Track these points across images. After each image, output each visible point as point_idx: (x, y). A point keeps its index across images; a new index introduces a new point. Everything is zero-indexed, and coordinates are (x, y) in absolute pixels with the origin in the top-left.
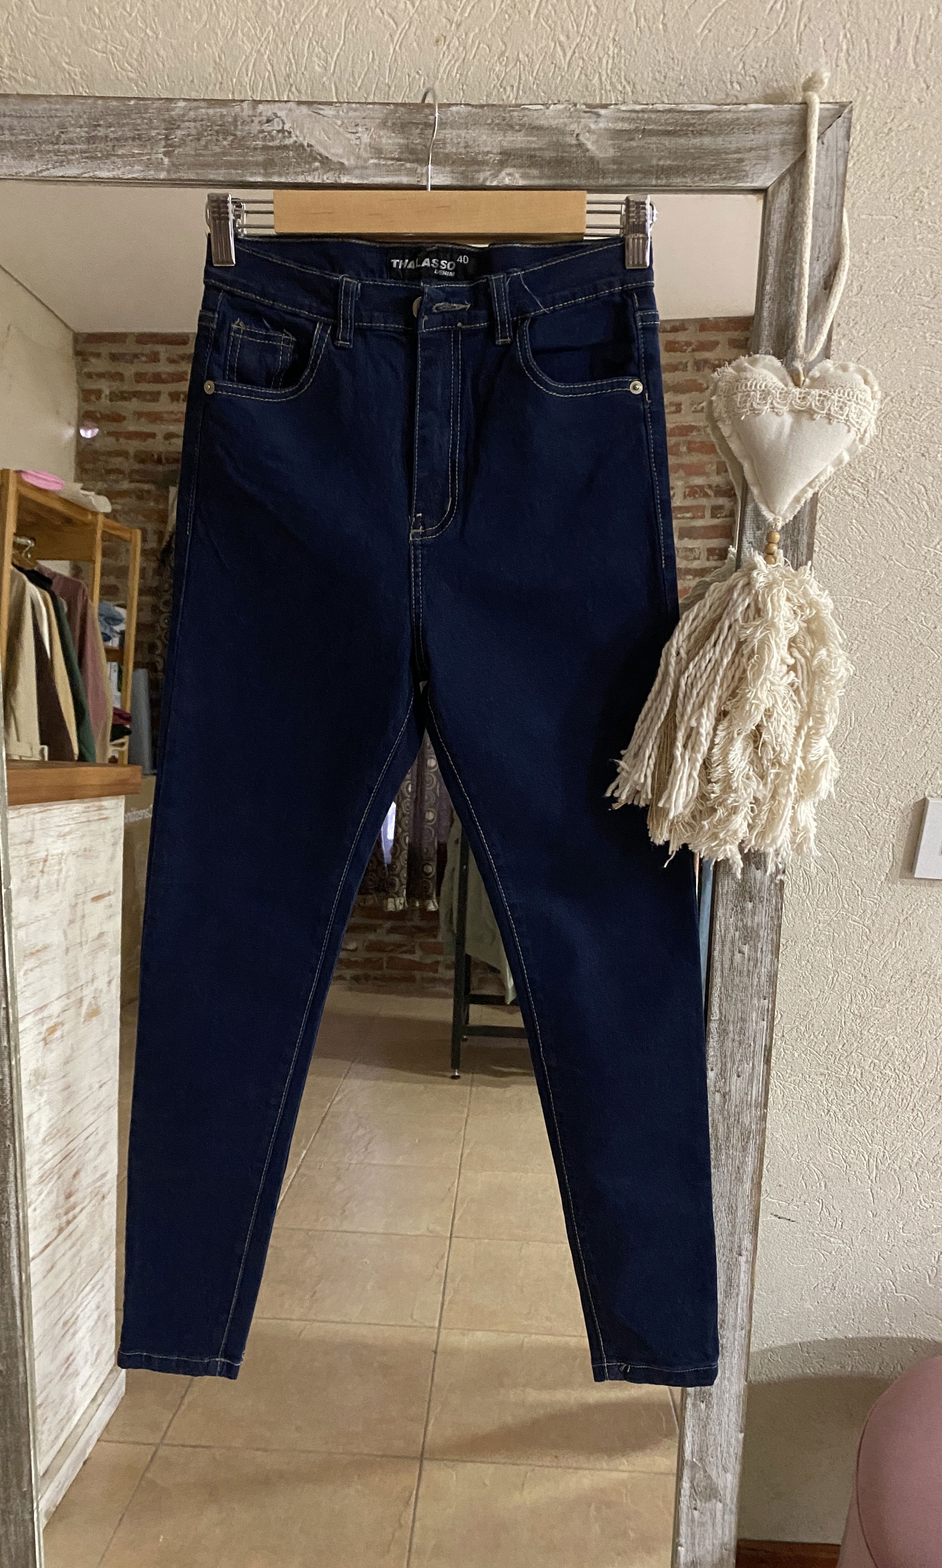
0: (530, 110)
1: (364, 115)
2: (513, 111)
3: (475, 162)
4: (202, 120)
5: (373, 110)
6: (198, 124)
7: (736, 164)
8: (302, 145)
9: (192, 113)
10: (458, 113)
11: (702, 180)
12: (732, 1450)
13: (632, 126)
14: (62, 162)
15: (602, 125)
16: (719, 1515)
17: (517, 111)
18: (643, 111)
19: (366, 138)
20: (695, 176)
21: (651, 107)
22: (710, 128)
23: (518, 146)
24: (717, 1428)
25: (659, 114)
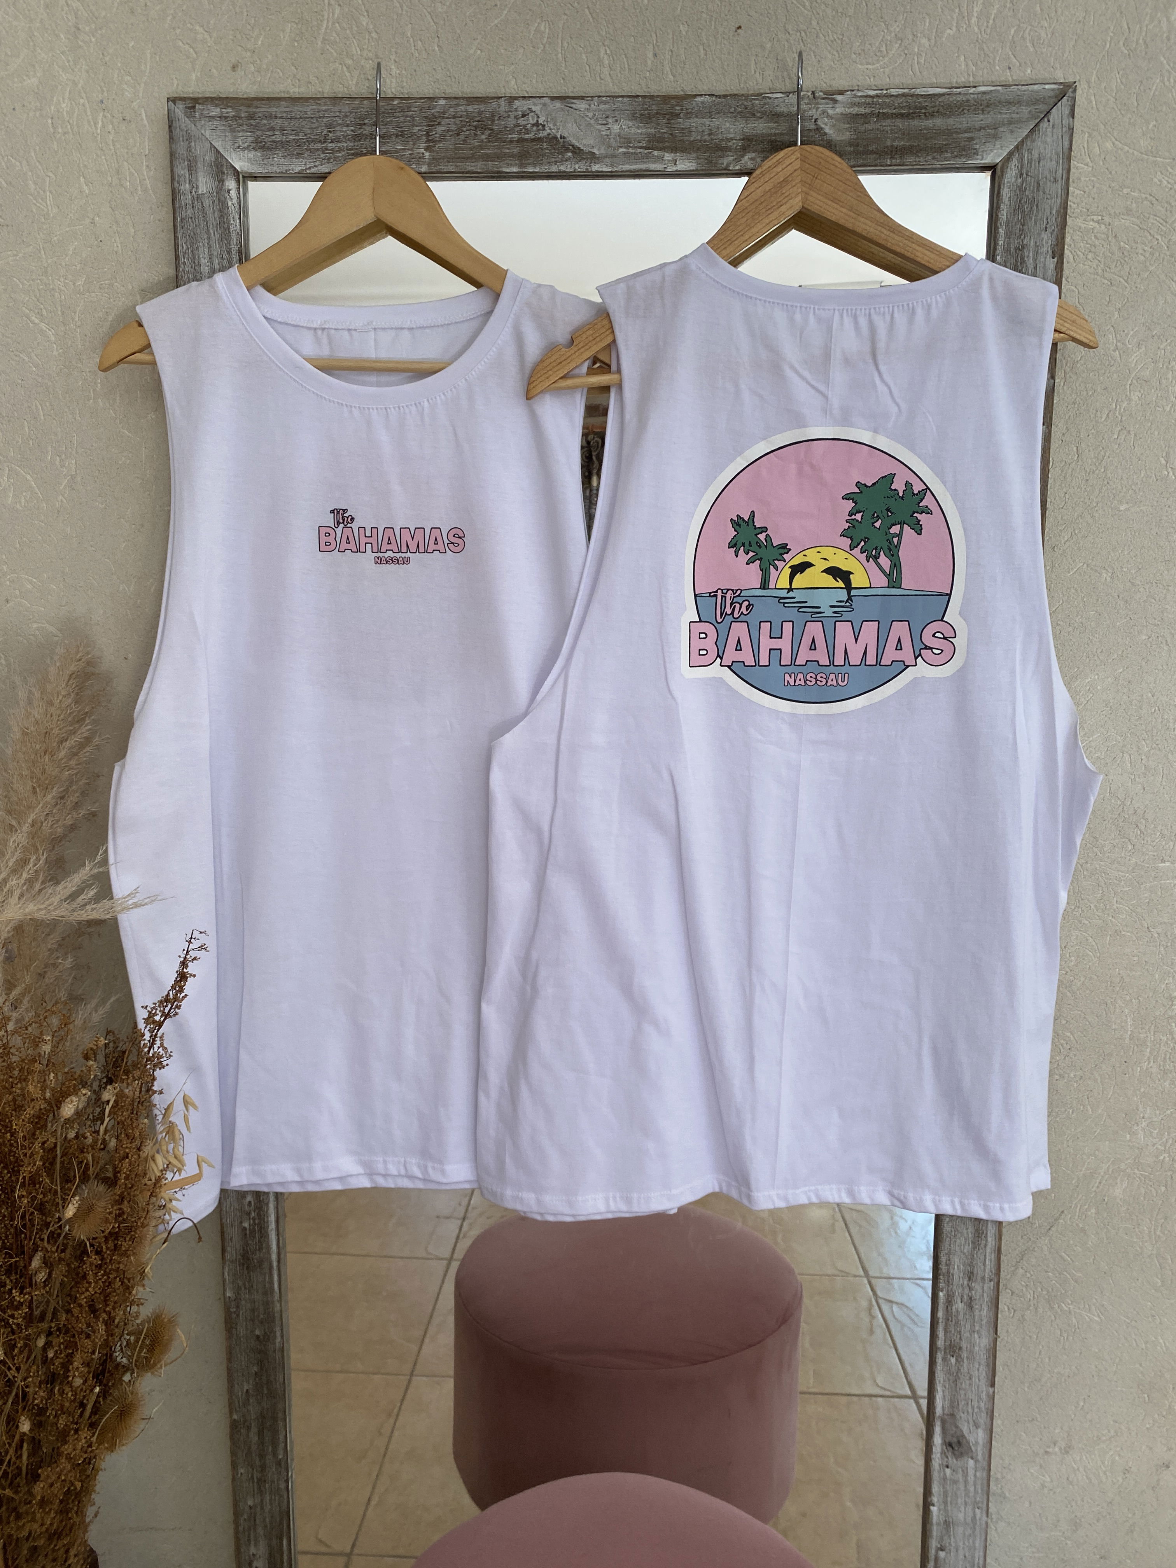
0: (770, 98)
1: (613, 107)
2: (754, 99)
3: (720, 149)
4: (461, 117)
5: (621, 102)
6: (458, 121)
7: (967, 143)
8: (556, 138)
9: (451, 110)
10: (702, 103)
11: (934, 158)
12: (982, 1405)
13: (868, 111)
14: (328, 159)
15: (839, 110)
16: (971, 1472)
17: (757, 99)
18: (878, 96)
19: (616, 128)
20: (928, 154)
21: (885, 92)
22: (941, 109)
23: (760, 132)
24: (968, 1382)
25: (892, 98)
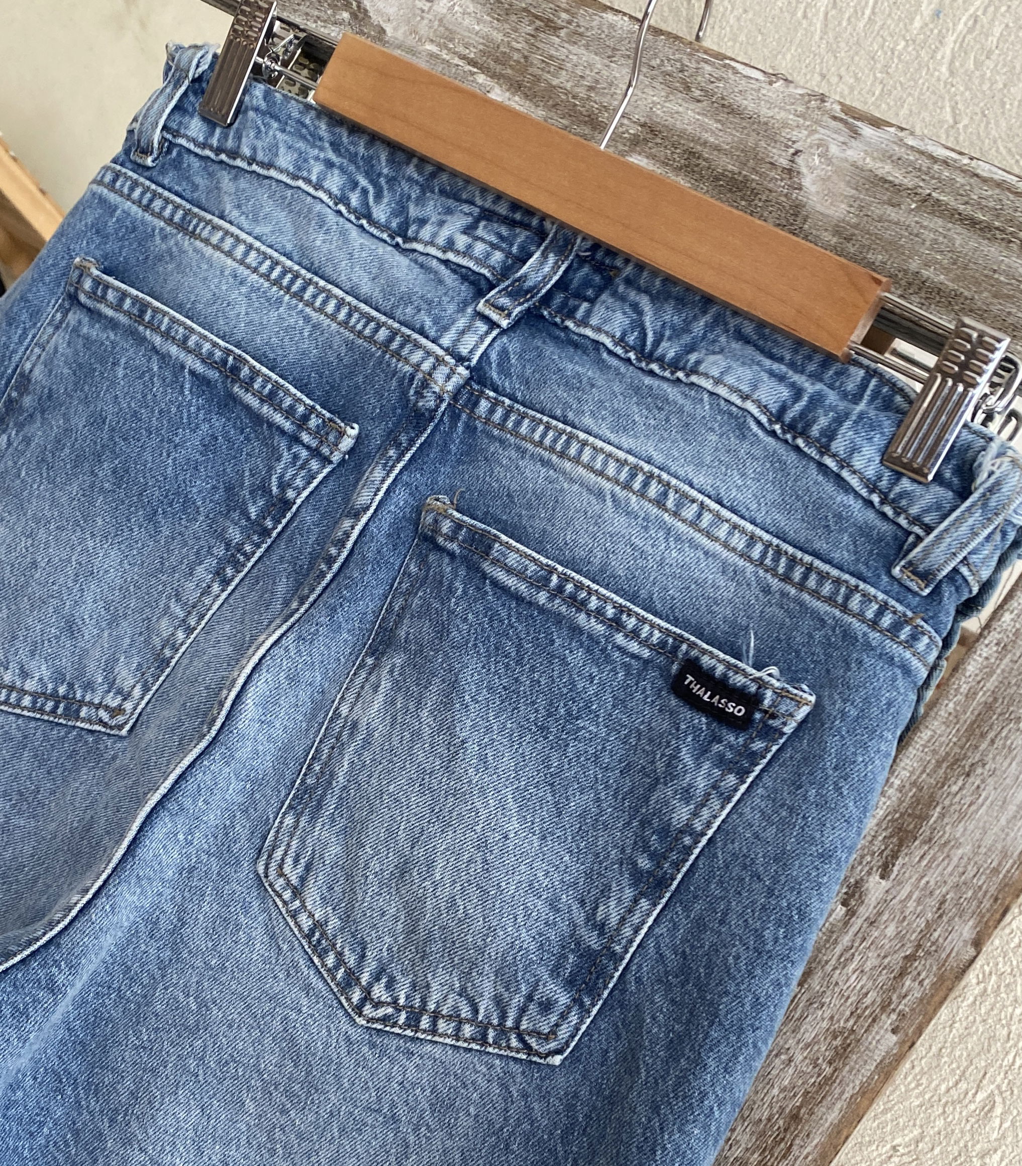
0: (736, 72)
2: (706, 62)
13: (909, 182)
15: (854, 154)
17: (712, 64)
18: (945, 162)
21: (966, 161)
23: (679, 125)
25: (973, 181)
